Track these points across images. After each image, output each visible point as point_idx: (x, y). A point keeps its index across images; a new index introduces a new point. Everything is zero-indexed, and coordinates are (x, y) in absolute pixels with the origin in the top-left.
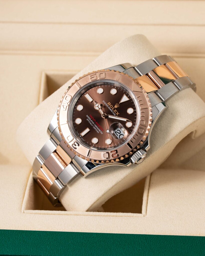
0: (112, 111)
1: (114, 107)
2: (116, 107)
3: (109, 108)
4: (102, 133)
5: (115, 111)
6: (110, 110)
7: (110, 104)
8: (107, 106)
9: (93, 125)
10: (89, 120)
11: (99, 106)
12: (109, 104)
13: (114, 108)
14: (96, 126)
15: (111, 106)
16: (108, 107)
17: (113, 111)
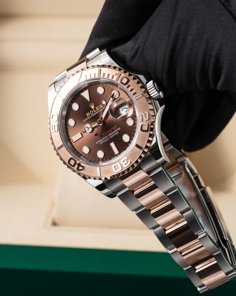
0: (97, 112)
1: (92, 110)
2: (93, 107)
3: (93, 115)
5: (97, 109)
8: (90, 117)
9: (108, 137)
10: (102, 141)
13: (94, 110)
14: (110, 134)
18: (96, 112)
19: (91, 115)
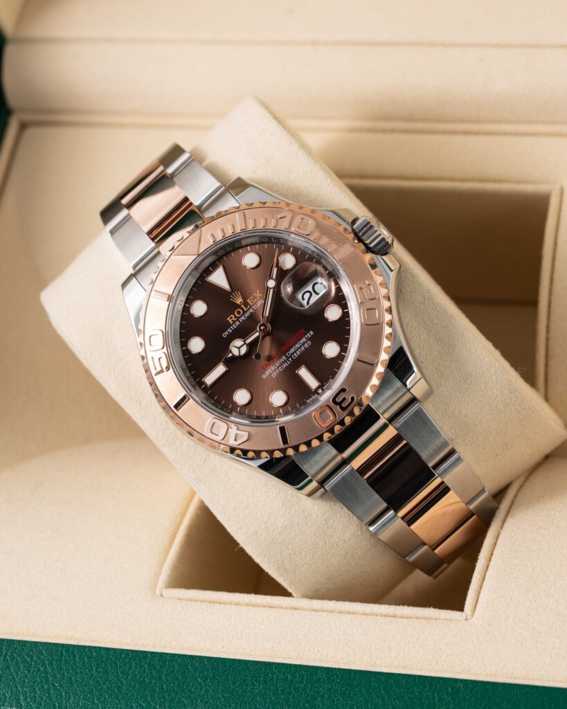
0: (251, 310)
1: (239, 306)
2: (239, 301)
3: (243, 318)
4: (312, 333)
5: (250, 302)
6: (247, 314)
7: (232, 317)
8: (238, 323)
9: (288, 358)
10: (275, 370)
11: (239, 346)
12: (233, 321)
13: (242, 306)
14: (292, 350)
15: (239, 313)
16: (240, 322)
17: (251, 307)
18: (249, 309)
19: (239, 318)
